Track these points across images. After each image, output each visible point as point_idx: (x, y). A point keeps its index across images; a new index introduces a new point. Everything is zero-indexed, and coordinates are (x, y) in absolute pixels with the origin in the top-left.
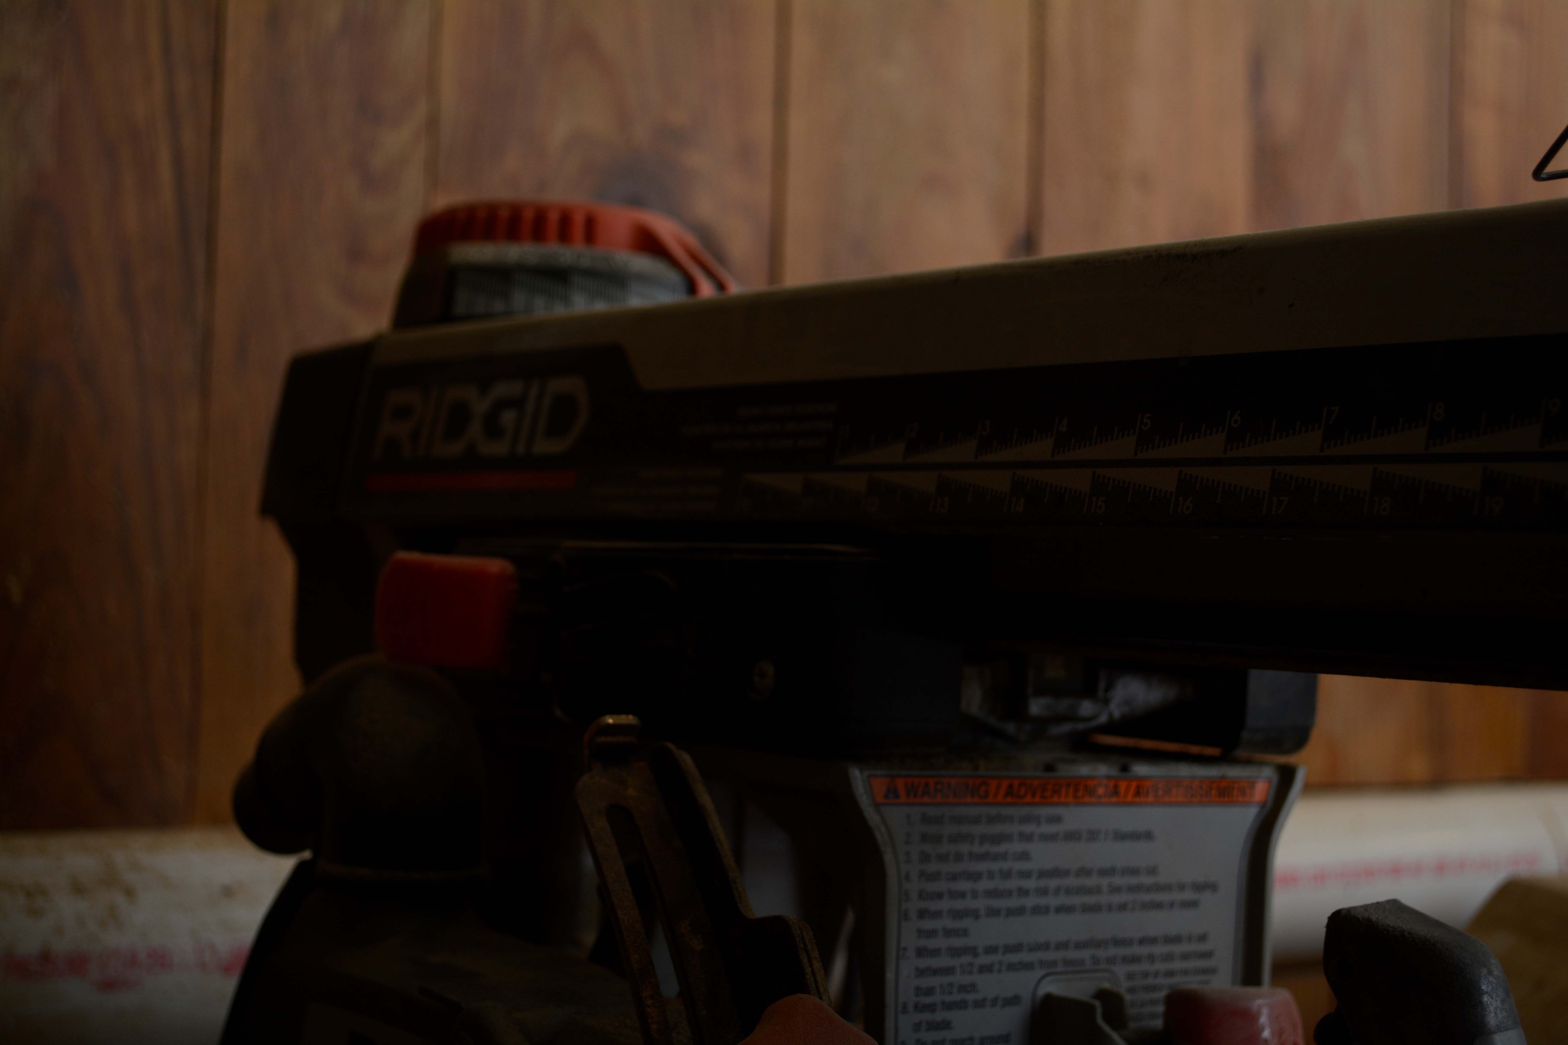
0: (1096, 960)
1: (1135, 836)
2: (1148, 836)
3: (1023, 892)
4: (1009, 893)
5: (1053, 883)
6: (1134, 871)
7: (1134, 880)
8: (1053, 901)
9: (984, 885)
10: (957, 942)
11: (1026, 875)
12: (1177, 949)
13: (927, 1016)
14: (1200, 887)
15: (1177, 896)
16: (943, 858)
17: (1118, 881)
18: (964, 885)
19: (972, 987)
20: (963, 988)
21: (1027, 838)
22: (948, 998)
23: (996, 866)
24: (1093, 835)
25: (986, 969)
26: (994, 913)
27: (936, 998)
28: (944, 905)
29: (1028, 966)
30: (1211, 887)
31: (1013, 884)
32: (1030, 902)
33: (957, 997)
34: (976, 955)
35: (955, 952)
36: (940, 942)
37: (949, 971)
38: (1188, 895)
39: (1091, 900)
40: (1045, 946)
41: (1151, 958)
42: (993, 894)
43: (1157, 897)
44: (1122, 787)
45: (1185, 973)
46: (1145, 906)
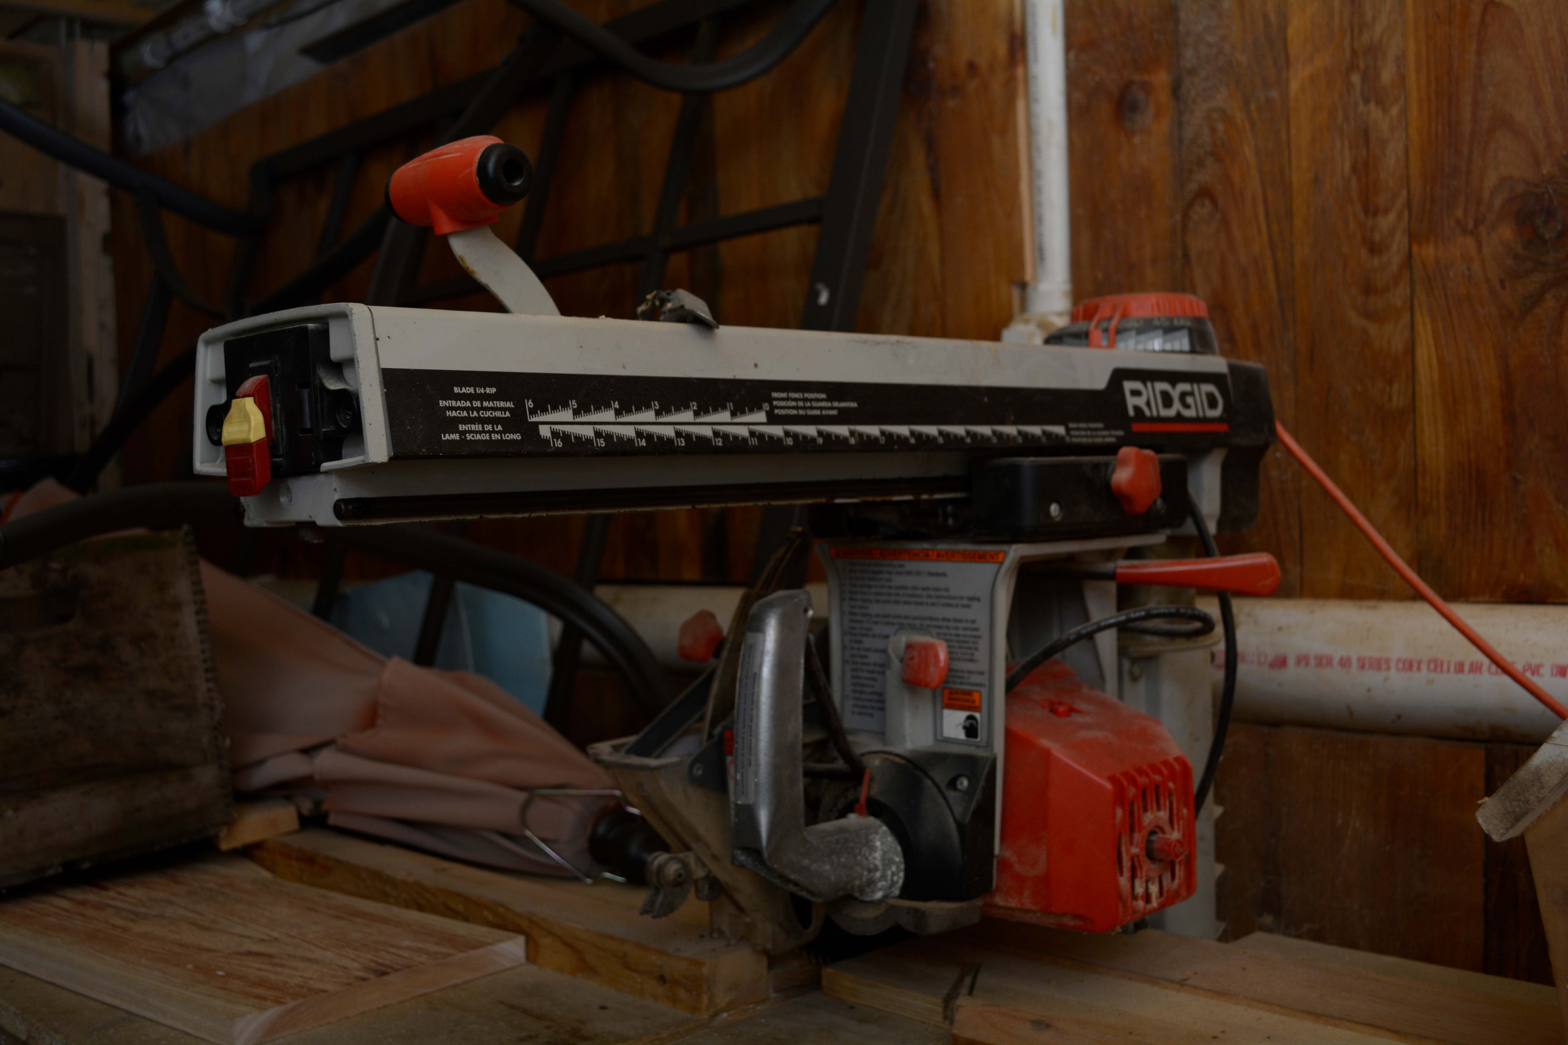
1: (938, 575)
2: (944, 575)
3: (889, 594)
4: (883, 594)
5: (901, 592)
6: (938, 590)
7: (938, 593)
8: (902, 599)
9: (873, 590)
11: (890, 587)
12: (961, 625)
13: (853, 638)
14: (972, 599)
15: (959, 602)
16: (857, 579)
17: (931, 593)
18: (865, 590)
21: (890, 573)
22: (861, 632)
24: (918, 573)
25: (876, 623)
26: (878, 601)
28: (859, 596)
29: (888, 625)
30: (978, 599)
31: (885, 591)
32: (893, 598)
33: (864, 632)
34: (871, 617)
35: (864, 615)
36: (858, 611)
37: (861, 622)
38: (965, 602)
39: (919, 600)
40: (899, 617)
41: (948, 628)
42: (877, 594)
43: (950, 601)
44: (930, 553)
45: (965, 636)
46: (945, 605)
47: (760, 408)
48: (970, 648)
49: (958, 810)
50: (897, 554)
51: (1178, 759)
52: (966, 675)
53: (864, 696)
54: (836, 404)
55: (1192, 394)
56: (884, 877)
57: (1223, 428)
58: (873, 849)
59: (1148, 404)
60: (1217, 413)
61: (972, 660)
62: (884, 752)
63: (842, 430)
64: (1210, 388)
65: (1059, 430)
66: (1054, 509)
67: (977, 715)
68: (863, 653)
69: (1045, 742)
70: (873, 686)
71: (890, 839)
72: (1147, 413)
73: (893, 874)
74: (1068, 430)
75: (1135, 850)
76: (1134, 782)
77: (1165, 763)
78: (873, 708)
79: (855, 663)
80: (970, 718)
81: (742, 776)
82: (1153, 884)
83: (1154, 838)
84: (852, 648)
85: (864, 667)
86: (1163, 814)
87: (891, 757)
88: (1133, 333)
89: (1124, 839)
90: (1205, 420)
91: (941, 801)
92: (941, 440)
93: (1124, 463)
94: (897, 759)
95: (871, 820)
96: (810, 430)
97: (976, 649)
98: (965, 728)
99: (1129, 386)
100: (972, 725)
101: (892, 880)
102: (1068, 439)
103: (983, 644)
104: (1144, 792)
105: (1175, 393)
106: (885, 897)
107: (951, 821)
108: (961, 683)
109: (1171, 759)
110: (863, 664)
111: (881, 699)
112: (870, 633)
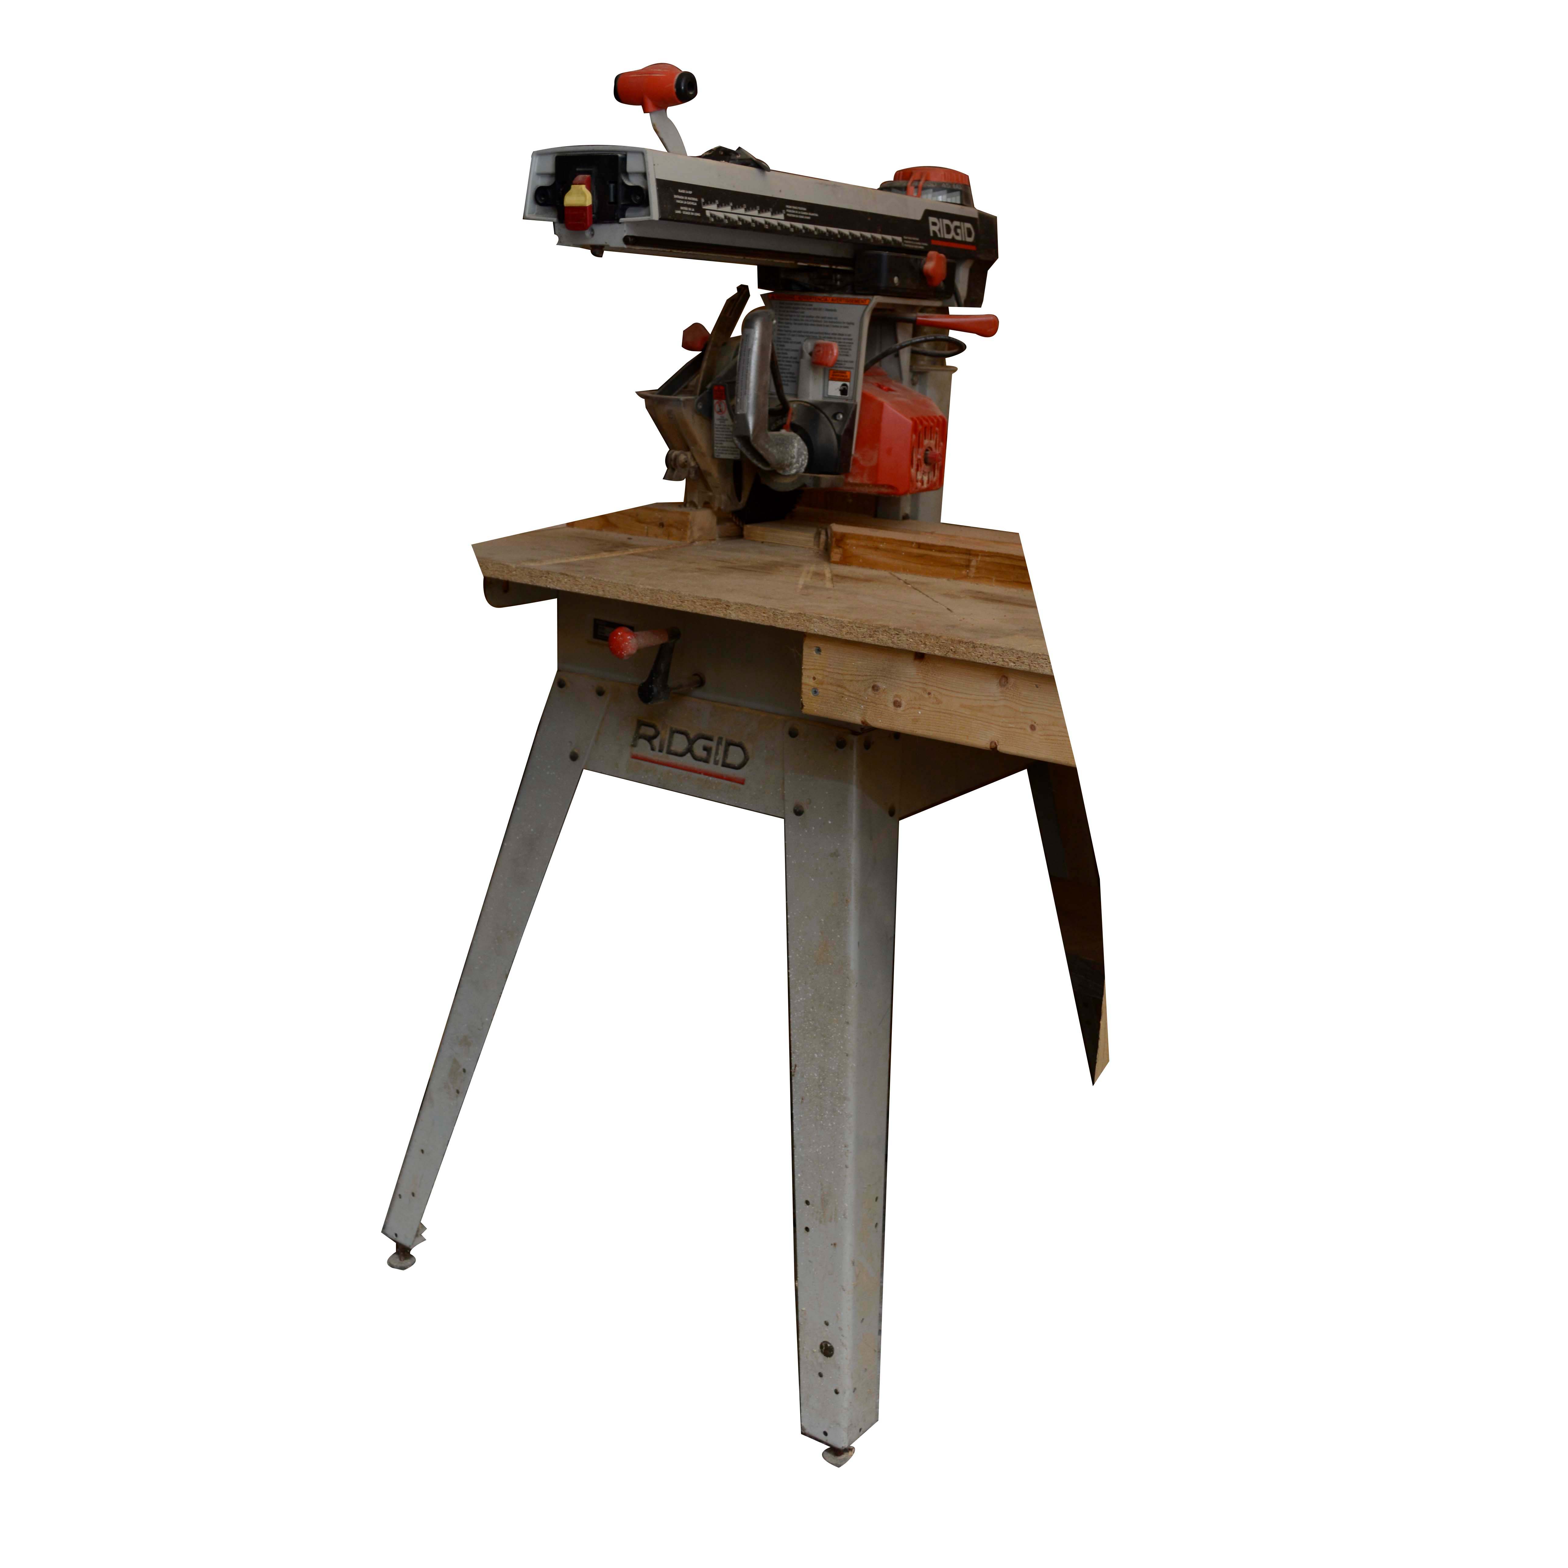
0: (820, 337)
1: (831, 310)
2: (835, 310)
4: (799, 320)
5: (810, 319)
6: (831, 318)
7: (831, 320)
8: (809, 323)
9: (792, 318)
10: (786, 329)
11: (803, 316)
12: (842, 337)
13: (779, 343)
14: (849, 323)
15: (842, 325)
16: (784, 311)
17: (826, 320)
18: (788, 317)
20: (788, 339)
21: (804, 309)
23: (796, 314)
24: (820, 309)
25: (793, 335)
26: (795, 324)
27: (782, 340)
28: (784, 321)
29: (803, 336)
30: (853, 324)
31: (800, 318)
32: (803, 322)
33: (786, 340)
34: (791, 332)
35: (786, 331)
37: (784, 335)
38: (846, 325)
39: (819, 323)
40: (807, 332)
41: (835, 338)
42: (796, 320)
43: (837, 324)
44: (828, 299)
45: (844, 343)
46: (834, 326)
47: (782, 212)
48: (847, 349)
49: (837, 429)
50: (809, 299)
51: (940, 416)
52: (843, 363)
54: (810, 214)
55: (959, 227)
56: (797, 462)
57: (973, 248)
58: (793, 447)
59: (939, 230)
60: (970, 240)
61: (847, 355)
62: (798, 401)
63: (811, 227)
64: (968, 225)
65: (899, 239)
66: (896, 279)
67: (848, 383)
68: (784, 351)
69: (880, 399)
70: (789, 369)
71: (802, 442)
72: (939, 236)
73: (802, 460)
74: (903, 239)
75: (919, 457)
76: (921, 423)
77: (935, 417)
78: (788, 381)
80: (844, 385)
81: (741, 400)
82: (925, 475)
83: (928, 452)
85: (785, 359)
86: (933, 442)
87: (803, 403)
88: (931, 190)
89: (915, 450)
90: (965, 243)
91: (829, 424)
92: (850, 238)
93: (931, 259)
94: (806, 404)
95: (792, 434)
96: (799, 225)
97: (850, 350)
98: (840, 390)
99: (932, 219)
100: (844, 389)
101: (802, 463)
102: (903, 244)
103: (854, 348)
104: (925, 428)
105: (952, 227)
106: (797, 473)
107: (833, 434)
108: (840, 367)
109: (938, 416)
110: (784, 357)
111: (795, 376)
112: (789, 341)
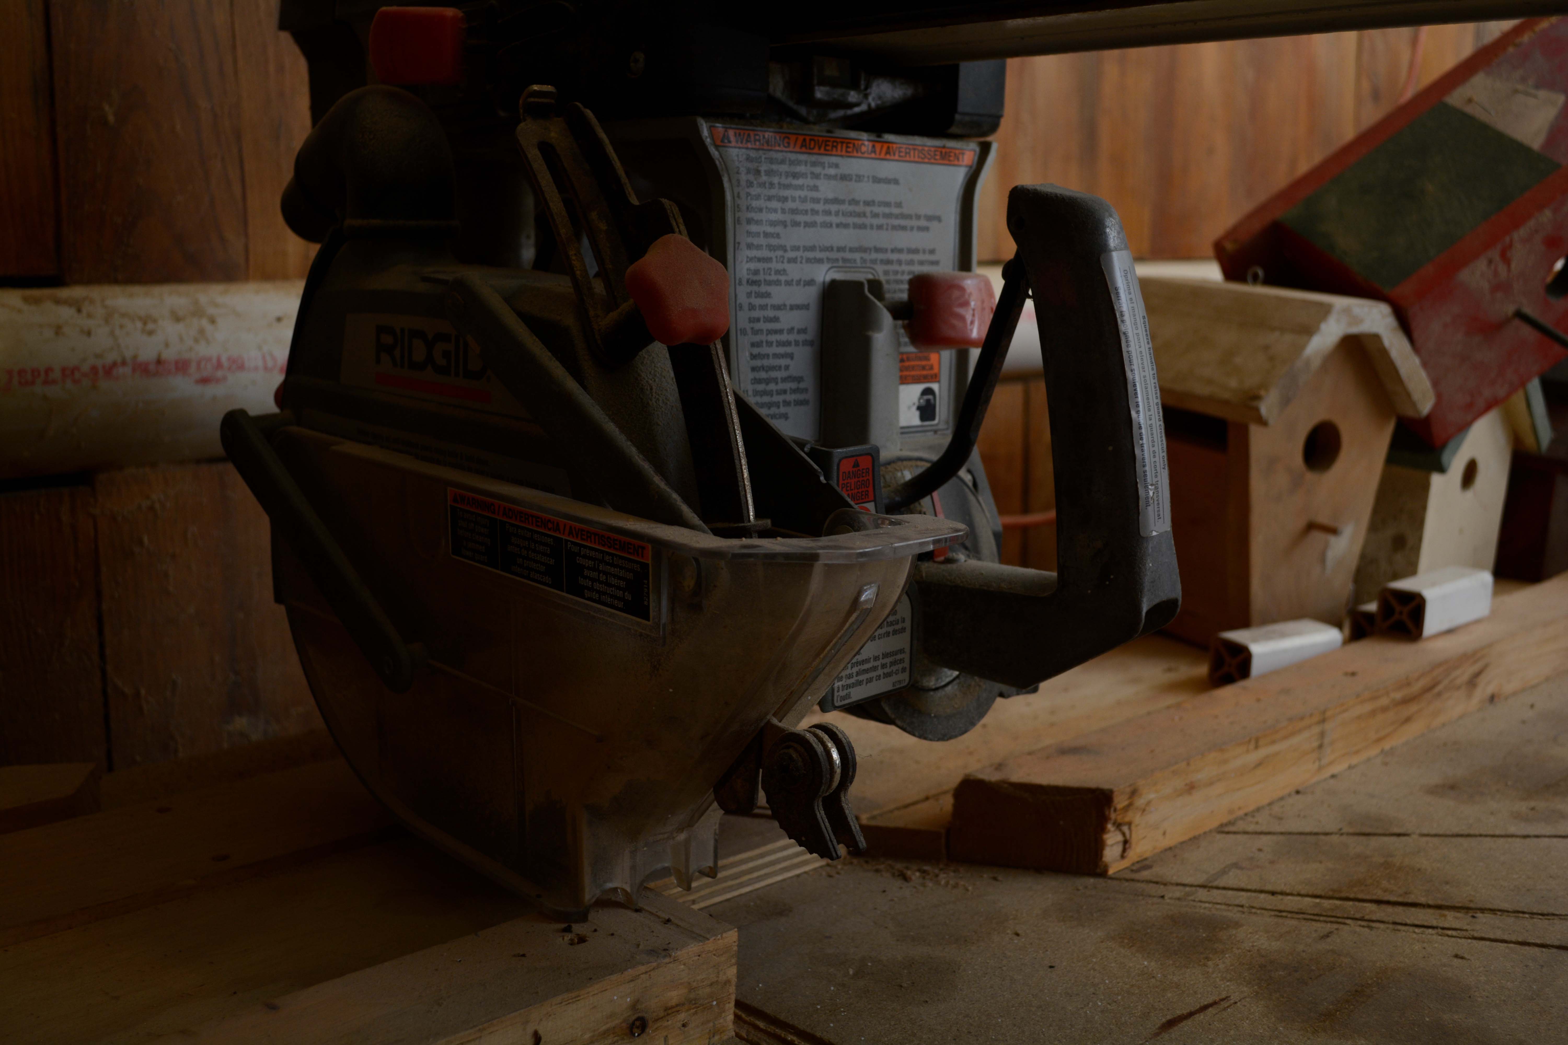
0: (864, 260)
1: (888, 181)
2: (896, 182)
3: (815, 212)
4: (806, 212)
5: (834, 207)
6: (887, 204)
7: (887, 210)
8: (834, 219)
9: (789, 205)
10: (774, 242)
11: (816, 201)
12: (916, 257)
13: (755, 288)
14: (930, 218)
15: (914, 223)
16: (761, 185)
17: (876, 209)
18: (776, 204)
19: (784, 272)
20: (778, 272)
21: (816, 176)
22: (768, 278)
23: (796, 193)
24: (859, 178)
25: (792, 260)
26: (796, 224)
27: (761, 277)
28: (764, 216)
29: (819, 261)
30: (939, 219)
31: (809, 206)
32: (819, 219)
33: (773, 277)
34: (785, 251)
35: (771, 248)
36: (762, 241)
37: (768, 260)
38: (923, 223)
39: (859, 220)
40: (830, 248)
41: (900, 262)
43: (903, 222)
44: (877, 146)
46: (894, 228)
50: (829, 147)
53: (772, 387)
67: (935, 387)
68: (771, 313)
70: (787, 367)
78: (787, 403)
79: (756, 332)
80: (928, 391)
84: (752, 307)
85: (773, 338)
98: (919, 408)
100: (928, 401)
110: (771, 332)
111: (802, 385)
112: (783, 278)
